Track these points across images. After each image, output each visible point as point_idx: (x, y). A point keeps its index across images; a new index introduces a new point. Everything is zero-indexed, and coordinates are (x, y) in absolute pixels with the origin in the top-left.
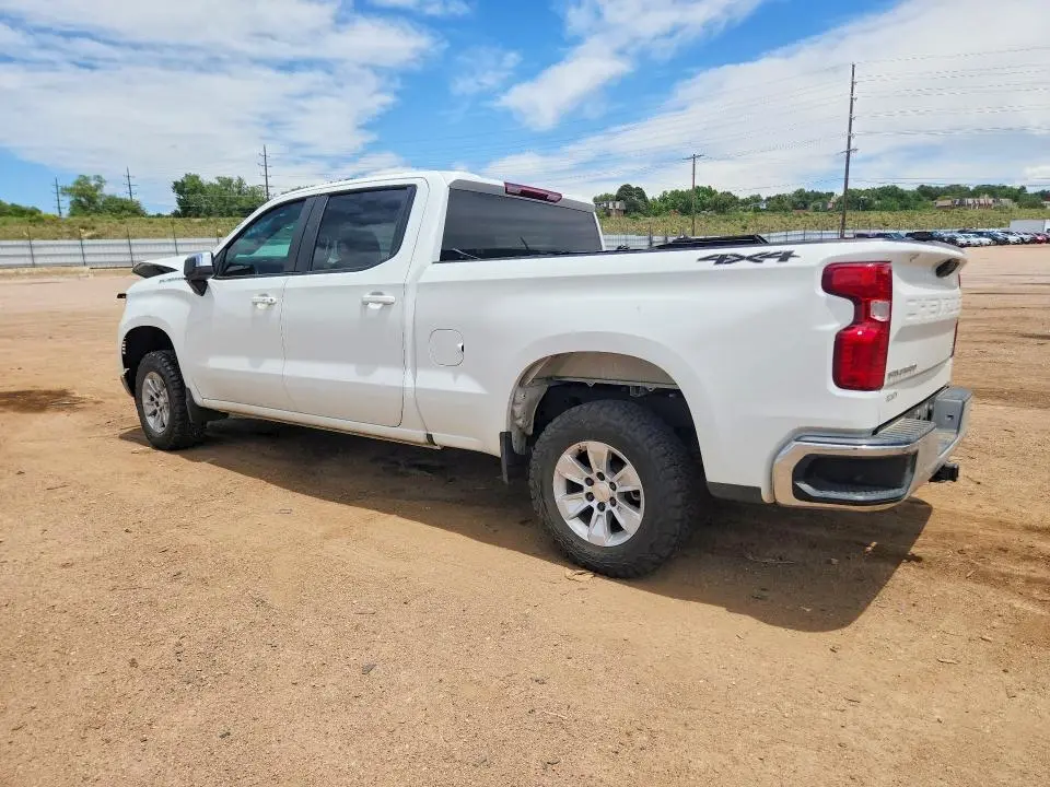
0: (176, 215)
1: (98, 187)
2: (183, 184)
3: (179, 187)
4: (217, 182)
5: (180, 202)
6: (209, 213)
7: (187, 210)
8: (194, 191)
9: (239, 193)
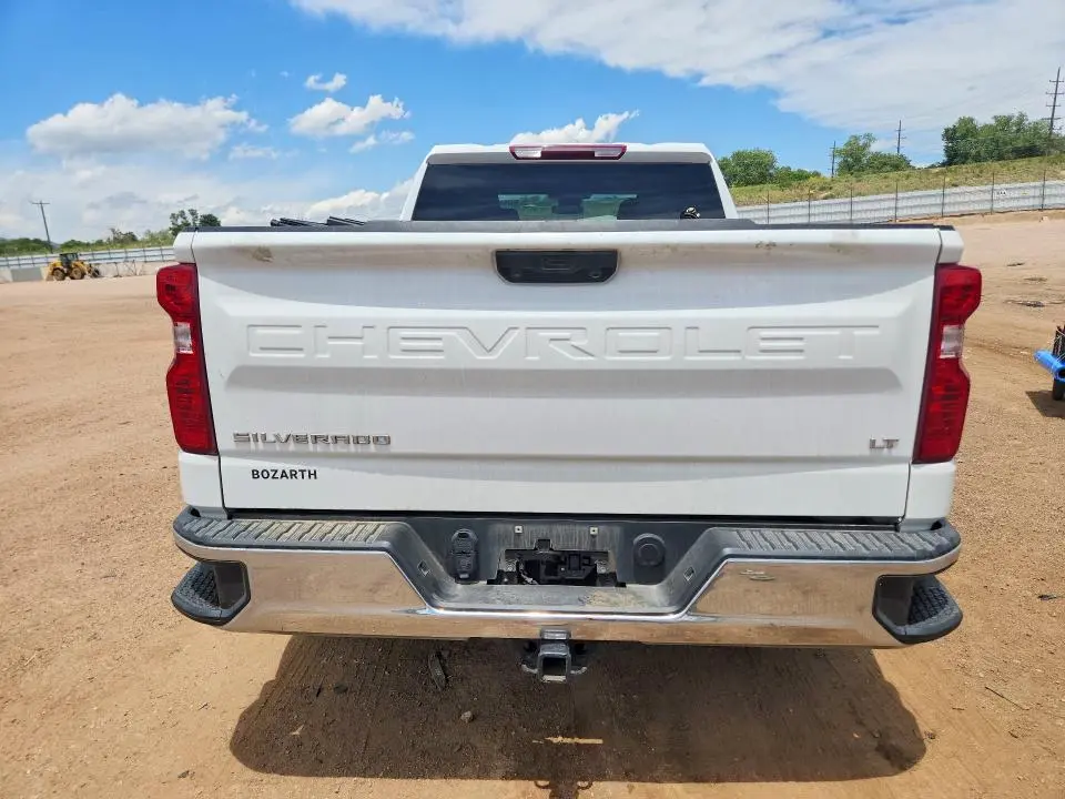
0: (943, 165)
1: (866, 146)
2: (955, 130)
3: (950, 135)
4: (993, 122)
5: (947, 150)
6: (978, 159)
7: (954, 158)
8: (964, 137)
9: (1018, 131)
